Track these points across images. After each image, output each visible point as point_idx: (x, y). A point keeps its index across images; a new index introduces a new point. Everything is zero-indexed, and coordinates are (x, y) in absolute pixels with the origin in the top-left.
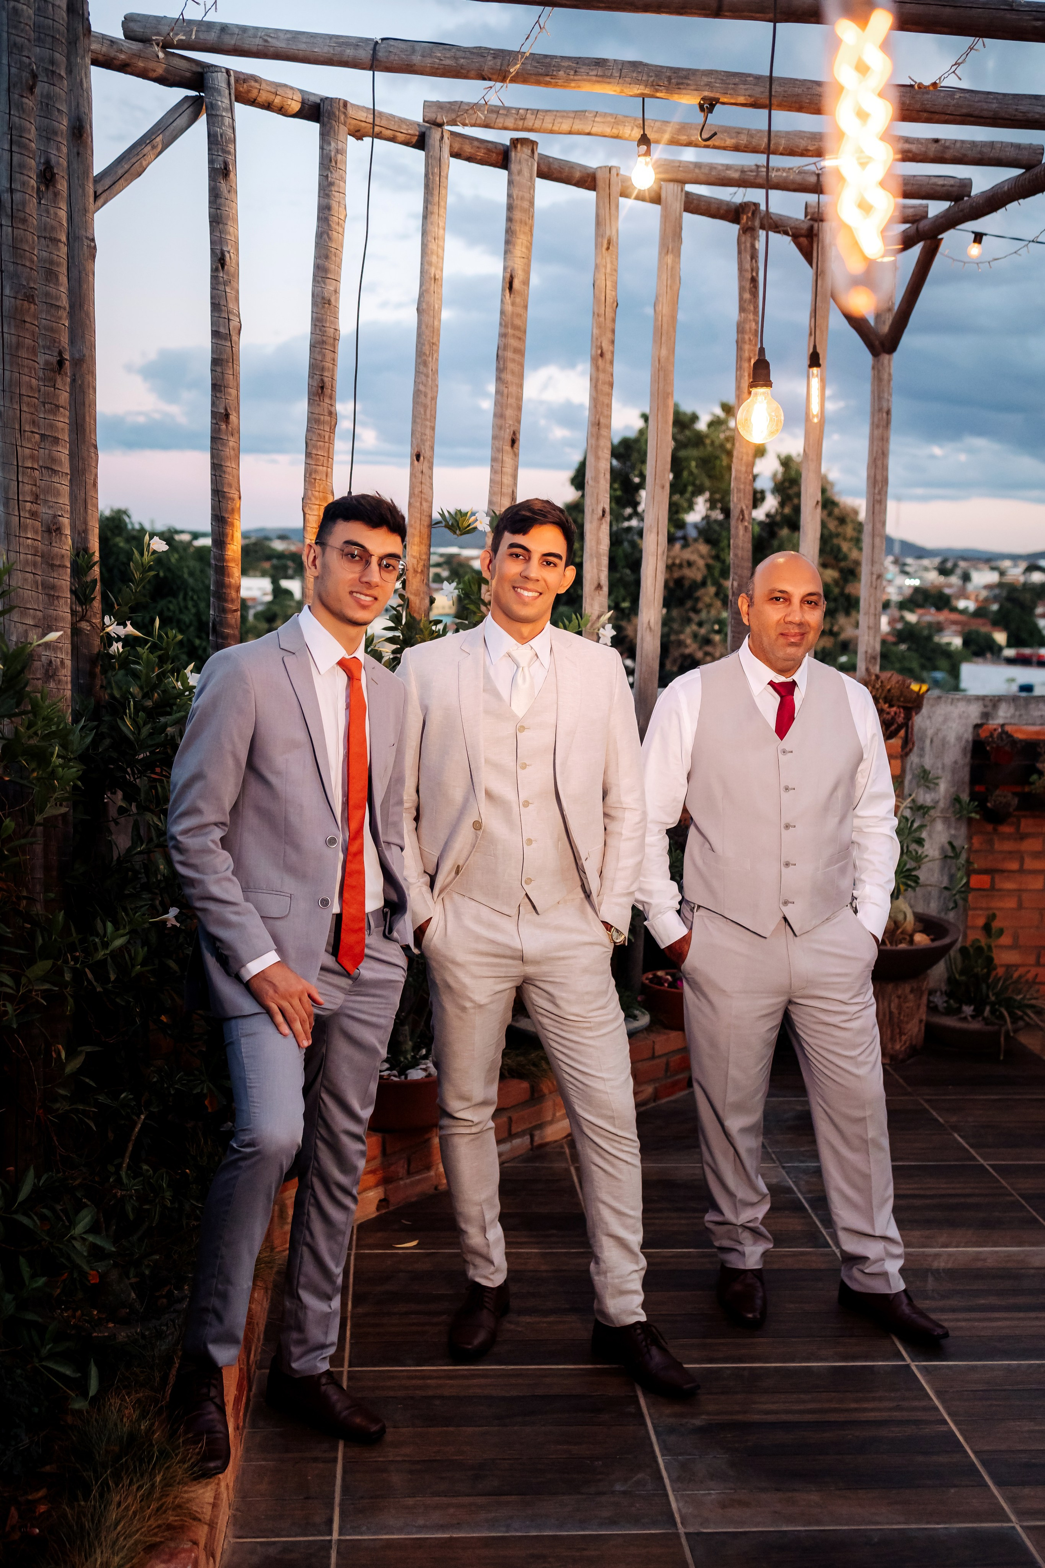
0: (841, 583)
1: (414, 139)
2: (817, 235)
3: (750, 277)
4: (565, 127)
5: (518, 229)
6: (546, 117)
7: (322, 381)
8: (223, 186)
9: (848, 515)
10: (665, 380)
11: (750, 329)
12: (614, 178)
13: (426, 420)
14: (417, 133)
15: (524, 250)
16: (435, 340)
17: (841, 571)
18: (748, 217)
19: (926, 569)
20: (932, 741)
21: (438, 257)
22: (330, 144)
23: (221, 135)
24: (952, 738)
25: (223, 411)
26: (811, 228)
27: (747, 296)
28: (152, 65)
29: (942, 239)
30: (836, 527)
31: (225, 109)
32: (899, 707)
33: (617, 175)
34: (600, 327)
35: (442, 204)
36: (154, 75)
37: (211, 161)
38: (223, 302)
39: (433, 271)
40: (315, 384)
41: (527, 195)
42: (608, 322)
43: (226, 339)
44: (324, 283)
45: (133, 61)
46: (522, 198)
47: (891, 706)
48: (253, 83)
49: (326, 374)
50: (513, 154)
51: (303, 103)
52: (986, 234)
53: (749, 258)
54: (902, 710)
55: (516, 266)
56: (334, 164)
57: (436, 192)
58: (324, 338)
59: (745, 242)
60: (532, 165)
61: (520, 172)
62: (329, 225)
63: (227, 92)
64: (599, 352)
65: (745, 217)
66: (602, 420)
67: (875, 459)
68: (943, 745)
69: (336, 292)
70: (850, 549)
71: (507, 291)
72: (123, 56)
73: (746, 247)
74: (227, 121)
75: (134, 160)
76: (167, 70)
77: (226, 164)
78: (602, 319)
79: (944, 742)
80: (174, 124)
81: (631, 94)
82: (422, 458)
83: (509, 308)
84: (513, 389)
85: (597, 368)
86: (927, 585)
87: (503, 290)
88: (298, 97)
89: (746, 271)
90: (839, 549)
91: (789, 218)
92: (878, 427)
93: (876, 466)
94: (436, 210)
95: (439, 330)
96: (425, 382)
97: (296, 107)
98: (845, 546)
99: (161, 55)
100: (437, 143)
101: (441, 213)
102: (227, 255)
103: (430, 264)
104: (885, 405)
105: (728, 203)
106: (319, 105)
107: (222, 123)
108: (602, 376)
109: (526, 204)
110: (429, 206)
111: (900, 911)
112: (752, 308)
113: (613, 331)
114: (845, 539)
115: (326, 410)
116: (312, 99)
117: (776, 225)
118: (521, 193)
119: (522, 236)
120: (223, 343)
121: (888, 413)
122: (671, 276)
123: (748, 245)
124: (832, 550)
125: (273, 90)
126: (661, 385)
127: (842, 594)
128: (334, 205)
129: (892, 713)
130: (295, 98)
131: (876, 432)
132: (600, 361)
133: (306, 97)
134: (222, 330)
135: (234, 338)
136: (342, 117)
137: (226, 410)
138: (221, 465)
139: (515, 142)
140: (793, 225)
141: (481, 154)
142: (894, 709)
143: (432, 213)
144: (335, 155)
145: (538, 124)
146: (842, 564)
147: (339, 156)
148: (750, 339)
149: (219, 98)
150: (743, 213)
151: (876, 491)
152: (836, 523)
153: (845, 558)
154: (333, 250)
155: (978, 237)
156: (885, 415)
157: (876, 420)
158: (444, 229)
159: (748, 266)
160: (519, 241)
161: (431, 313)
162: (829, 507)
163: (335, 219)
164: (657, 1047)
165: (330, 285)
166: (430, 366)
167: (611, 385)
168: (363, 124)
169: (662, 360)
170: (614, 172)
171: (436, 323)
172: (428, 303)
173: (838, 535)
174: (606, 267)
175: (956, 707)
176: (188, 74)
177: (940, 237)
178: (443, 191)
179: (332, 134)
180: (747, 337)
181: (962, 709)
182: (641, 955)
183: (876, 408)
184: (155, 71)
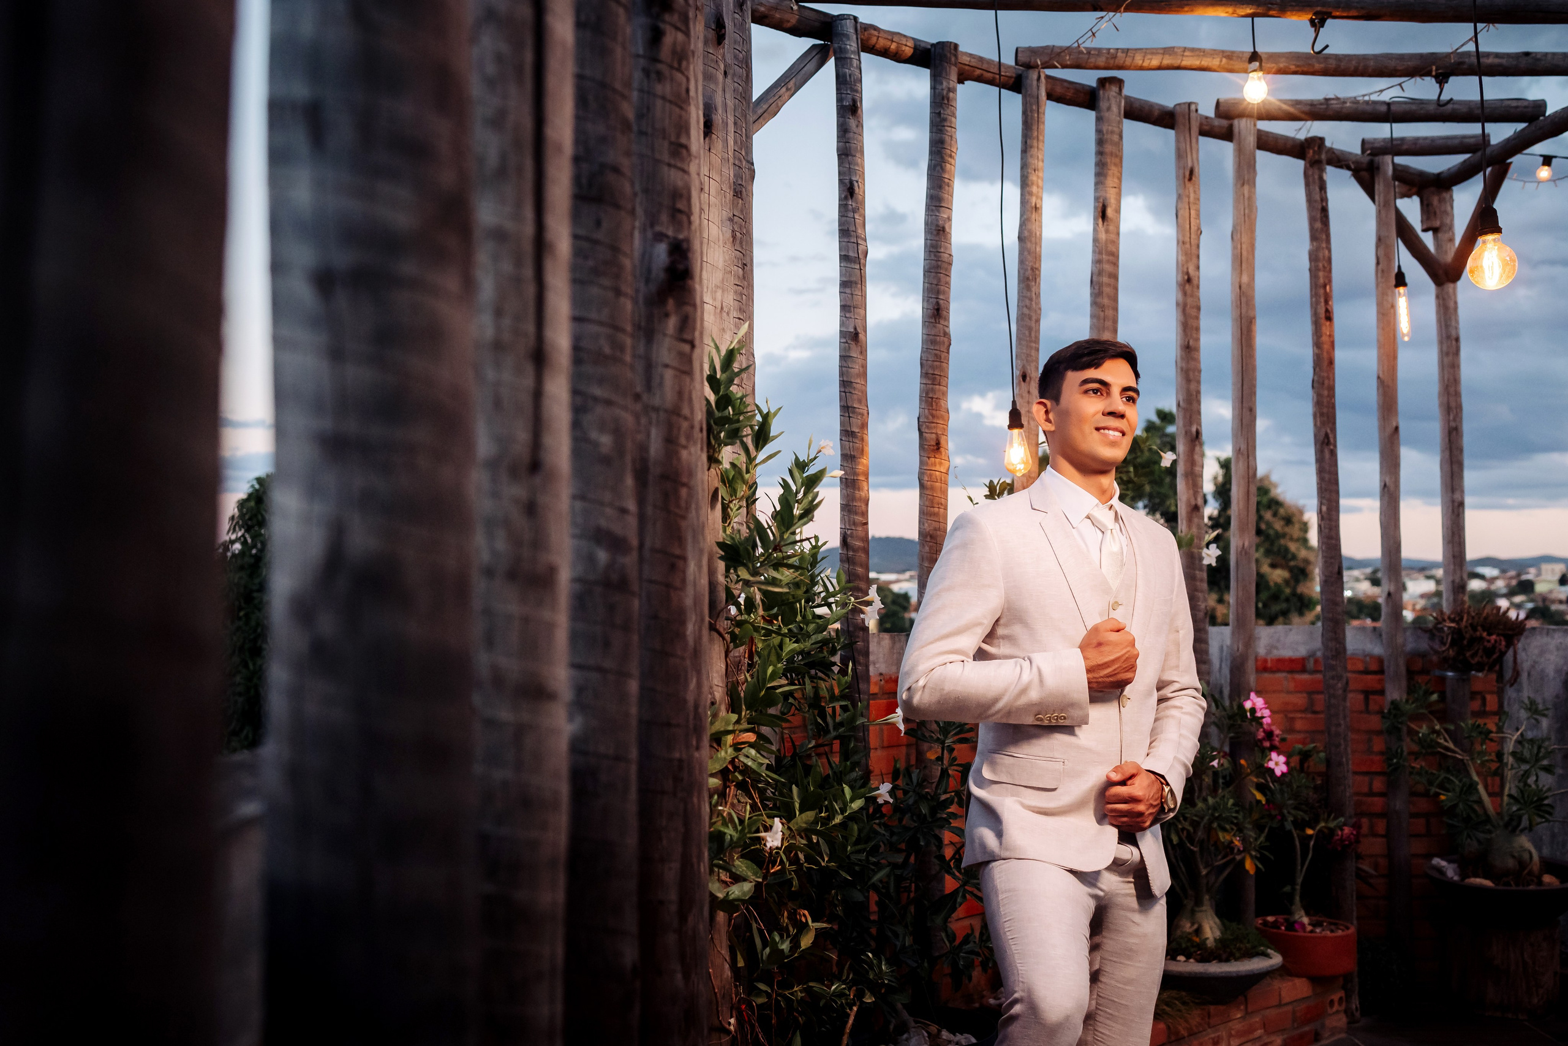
0: (1292, 583)
1: (1012, 81)
2: (1378, 168)
3: (1320, 207)
4: (1155, 62)
5: (1109, 161)
6: (1137, 55)
7: (938, 304)
8: (852, 122)
9: (1293, 515)
10: (1247, 304)
11: (1324, 257)
12: (1193, 115)
13: (1031, 341)
14: (1014, 75)
15: (1116, 180)
16: (1037, 265)
17: (1291, 570)
18: (1314, 152)
19: (1357, 580)
20: (1529, 674)
21: (1038, 187)
22: (942, 83)
23: (850, 75)
24: (1550, 671)
25: (852, 330)
26: (1371, 163)
27: (1318, 225)
28: (787, 16)
29: (1511, 163)
30: (1282, 527)
31: (853, 52)
32: (1498, 635)
33: (1197, 110)
34: (1186, 254)
35: (1041, 138)
36: (789, 25)
37: (840, 100)
38: (852, 228)
39: (1034, 200)
40: (931, 307)
41: (1116, 129)
42: (1194, 248)
43: (855, 262)
44: (939, 211)
45: (771, 13)
46: (1112, 132)
47: (1490, 634)
48: (873, 32)
49: (941, 297)
50: (1101, 92)
51: (915, 48)
52: (1555, 157)
53: (1317, 189)
54: (1502, 638)
55: (1108, 195)
56: (946, 102)
57: (1035, 127)
58: (939, 263)
59: (1313, 175)
60: (1120, 102)
61: (1109, 109)
62: (942, 158)
63: (855, 37)
64: (1186, 277)
65: (1311, 151)
66: (1191, 343)
67: (1447, 386)
68: (1542, 679)
69: (949, 219)
70: (1298, 549)
71: (1100, 220)
72: (762, 9)
73: (1314, 179)
74: (855, 63)
75: (771, 101)
76: (799, 21)
77: (854, 101)
78: (1188, 246)
79: (1543, 676)
80: (805, 69)
81: (1243, 14)
82: (1028, 378)
83: (1103, 236)
84: (1109, 313)
85: (1185, 294)
86: (1361, 595)
87: (1095, 219)
88: (910, 44)
89: (1316, 201)
90: (1287, 550)
91: (1350, 153)
92: (1447, 354)
93: (1448, 394)
94: (1035, 144)
95: (1040, 256)
96: (1028, 304)
97: (908, 51)
98: (1293, 547)
99: (795, 7)
100: (1035, 83)
101: (1040, 146)
102: (856, 184)
103: (1031, 194)
104: (1453, 333)
105: (1293, 139)
106: (929, 50)
107: (851, 65)
108: (1189, 301)
109: (1116, 138)
110: (1028, 141)
111: (1525, 850)
112: (1324, 237)
113: (1198, 257)
114: (1291, 539)
115: (942, 332)
116: (923, 45)
117: (1339, 160)
118: (1110, 128)
119: (1113, 168)
120: (853, 266)
121: (1457, 340)
122: (1249, 205)
123: (1316, 177)
124: (1279, 550)
125: (890, 38)
126: (1244, 311)
127: (1294, 594)
128: (947, 139)
129: (1493, 641)
130: (908, 44)
131: (1446, 360)
132: (1187, 286)
133: (918, 43)
134: (851, 254)
135: (862, 261)
136: (953, 59)
137: (855, 329)
138: (851, 382)
139: (1102, 82)
140: (1354, 159)
141: (1070, 94)
142: (1494, 637)
143: (1031, 147)
144: (947, 94)
145: (1128, 62)
146: (1292, 563)
147: (951, 94)
148: (1324, 266)
149: (848, 43)
150: (1309, 147)
151: (1451, 418)
152: (1282, 523)
153: (1294, 557)
154: (946, 180)
155: (1547, 160)
156: (1454, 342)
157: (1445, 348)
158: (1043, 161)
159: (1318, 197)
160: (1110, 172)
161: (1033, 239)
162: (1274, 508)
163: (948, 152)
164: (1283, 994)
165: (944, 213)
166: (1033, 289)
167: (1199, 308)
168: (967, 68)
169: (1243, 287)
170: (1193, 107)
171: (1038, 249)
172: (1030, 231)
173: (1284, 535)
174: (1189, 197)
175: (1553, 638)
176: (817, 24)
177: (1509, 161)
178: (1041, 127)
179: (944, 75)
180: (1321, 265)
181: (1559, 641)
182: (1253, 897)
183: (1444, 336)
184: (788, 21)
